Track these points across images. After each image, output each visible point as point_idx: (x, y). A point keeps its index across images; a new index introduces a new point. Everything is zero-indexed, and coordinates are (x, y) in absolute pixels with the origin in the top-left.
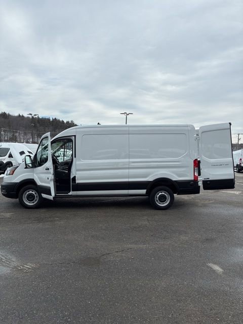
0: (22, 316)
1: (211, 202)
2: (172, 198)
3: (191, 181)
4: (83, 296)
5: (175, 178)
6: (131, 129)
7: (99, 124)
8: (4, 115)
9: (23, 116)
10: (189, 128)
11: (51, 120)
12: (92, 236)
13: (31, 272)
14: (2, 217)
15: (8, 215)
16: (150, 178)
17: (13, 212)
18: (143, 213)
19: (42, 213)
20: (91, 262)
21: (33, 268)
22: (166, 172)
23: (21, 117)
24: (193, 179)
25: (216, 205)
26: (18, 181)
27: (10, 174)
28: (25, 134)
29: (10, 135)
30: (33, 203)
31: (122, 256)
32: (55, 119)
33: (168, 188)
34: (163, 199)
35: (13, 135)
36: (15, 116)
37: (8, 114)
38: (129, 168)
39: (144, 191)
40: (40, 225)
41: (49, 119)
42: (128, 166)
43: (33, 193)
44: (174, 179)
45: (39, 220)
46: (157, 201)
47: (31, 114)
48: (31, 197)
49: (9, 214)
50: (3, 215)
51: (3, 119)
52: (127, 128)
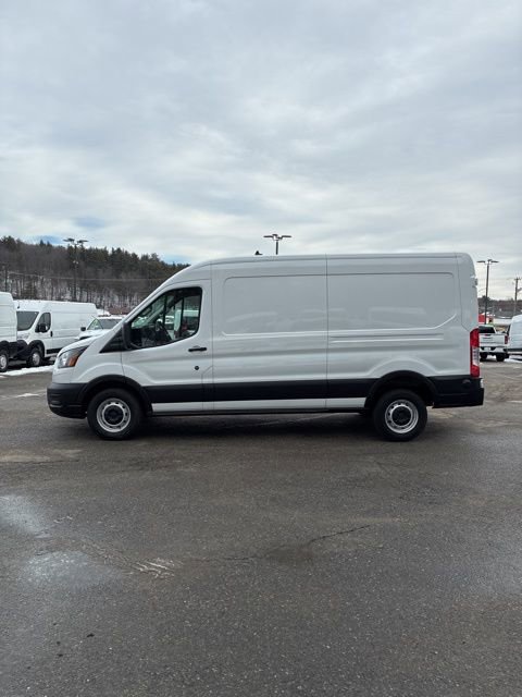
0: (190, 680)
1: (500, 424)
2: (423, 415)
3: (464, 377)
4: (308, 633)
5: (429, 371)
6: (330, 263)
7: (257, 253)
8: (9, 243)
9: (49, 245)
10: (460, 261)
11: (110, 252)
12: (273, 499)
13: (170, 577)
14: (60, 458)
15: (70, 453)
16: (375, 373)
17: (78, 448)
18: (361, 448)
19: (142, 449)
20: (294, 556)
21: (171, 570)
22: (410, 359)
23: (45, 248)
24: (469, 373)
25: (514, 431)
26: (87, 380)
27: (66, 366)
28: (55, 283)
29: (23, 286)
30: (119, 427)
31: (356, 544)
32: (119, 249)
33: (413, 394)
34: (401, 417)
35: (30, 286)
36: (32, 246)
37: (18, 241)
38: (328, 351)
39: (360, 402)
40: (147, 475)
41: (105, 252)
42: (324, 347)
43: (120, 406)
44: (427, 374)
45: (141, 465)
46: (390, 422)
47: (71, 240)
48: (114, 415)
49: (70, 451)
50: (59, 455)
51: (7, 253)
52: (323, 263)
